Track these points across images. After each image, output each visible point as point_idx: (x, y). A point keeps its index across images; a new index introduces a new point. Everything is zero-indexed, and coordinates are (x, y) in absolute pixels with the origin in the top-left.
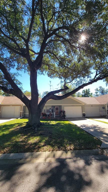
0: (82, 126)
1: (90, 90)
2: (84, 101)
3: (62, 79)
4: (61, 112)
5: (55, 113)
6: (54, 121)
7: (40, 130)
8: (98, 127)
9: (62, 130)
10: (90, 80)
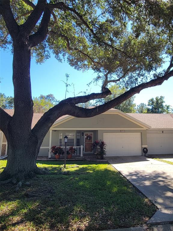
0: (131, 174)
1: (164, 100)
2: (148, 123)
3: (100, 72)
4: (96, 143)
5: (82, 147)
6: (75, 165)
7: (29, 186)
8: (164, 176)
9: (81, 183)
10: (155, 75)
